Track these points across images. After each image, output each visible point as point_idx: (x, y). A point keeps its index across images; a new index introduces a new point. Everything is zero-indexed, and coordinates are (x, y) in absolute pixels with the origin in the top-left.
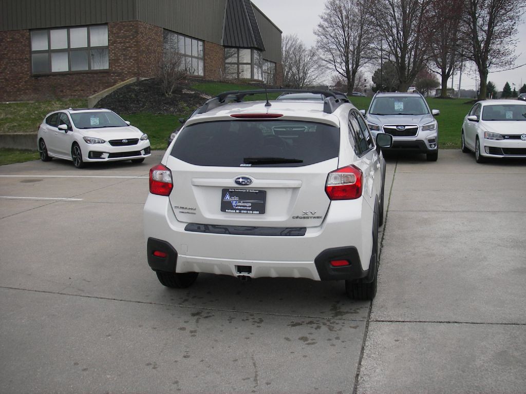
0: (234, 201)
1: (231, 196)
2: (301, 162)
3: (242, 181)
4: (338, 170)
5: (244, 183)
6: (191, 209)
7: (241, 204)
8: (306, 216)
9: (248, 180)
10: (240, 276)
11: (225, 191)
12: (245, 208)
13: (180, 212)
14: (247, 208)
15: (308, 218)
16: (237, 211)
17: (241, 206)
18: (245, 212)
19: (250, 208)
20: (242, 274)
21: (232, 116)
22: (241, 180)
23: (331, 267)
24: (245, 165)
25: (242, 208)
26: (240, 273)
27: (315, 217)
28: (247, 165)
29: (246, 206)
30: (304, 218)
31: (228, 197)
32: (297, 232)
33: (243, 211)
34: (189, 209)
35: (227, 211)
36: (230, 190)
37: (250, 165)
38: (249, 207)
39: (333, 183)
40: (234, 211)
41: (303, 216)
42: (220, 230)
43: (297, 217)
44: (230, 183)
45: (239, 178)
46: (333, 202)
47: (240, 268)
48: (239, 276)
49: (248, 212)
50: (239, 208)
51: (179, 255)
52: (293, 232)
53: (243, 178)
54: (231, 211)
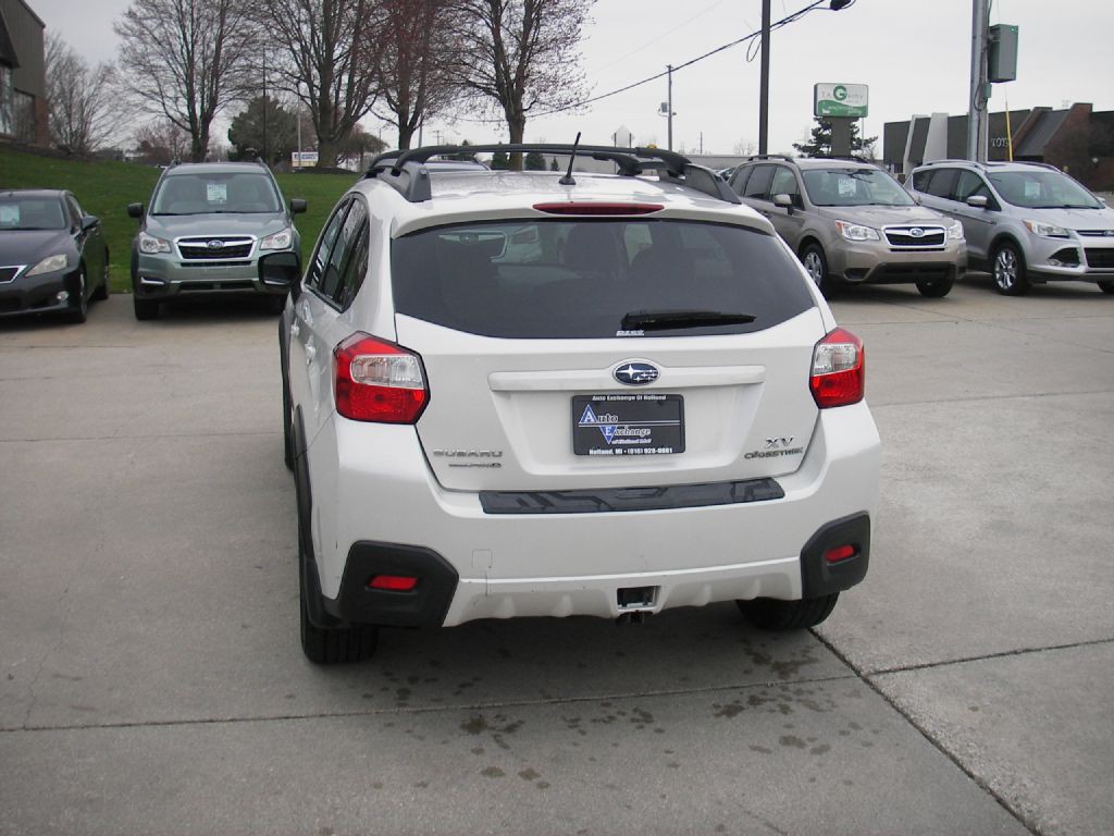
0: (609, 426)
1: (597, 414)
2: (750, 319)
3: (636, 375)
4: (827, 338)
5: (638, 379)
6: (487, 454)
7: (624, 432)
8: (772, 449)
9: (647, 372)
10: (627, 614)
11: (581, 402)
12: (636, 442)
13: (451, 465)
14: (642, 441)
15: (775, 454)
16: (618, 451)
17: (625, 438)
18: (638, 451)
19: (649, 441)
20: (632, 608)
21: (535, 207)
22: (631, 371)
23: (828, 564)
24: (627, 333)
25: (628, 442)
26: (624, 605)
27: (790, 452)
28: (634, 333)
29: (639, 437)
30: (769, 454)
31: (589, 418)
32: (764, 491)
33: (631, 451)
34: (482, 454)
35: (591, 452)
36: (594, 399)
37: (641, 333)
38: (647, 437)
39: (824, 366)
40: (611, 452)
41: (765, 451)
42: (583, 502)
43: (755, 455)
44: (601, 380)
45: (626, 367)
46: (825, 412)
47: (625, 595)
48: (624, 616)
49: (646, 450)
50: (621, 442)
51: (463, 580)
52: (756, 492)
53: (635, 366)
54: (604, 452)
